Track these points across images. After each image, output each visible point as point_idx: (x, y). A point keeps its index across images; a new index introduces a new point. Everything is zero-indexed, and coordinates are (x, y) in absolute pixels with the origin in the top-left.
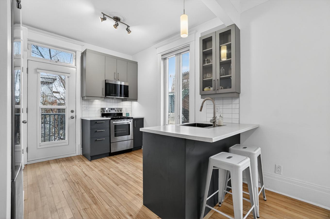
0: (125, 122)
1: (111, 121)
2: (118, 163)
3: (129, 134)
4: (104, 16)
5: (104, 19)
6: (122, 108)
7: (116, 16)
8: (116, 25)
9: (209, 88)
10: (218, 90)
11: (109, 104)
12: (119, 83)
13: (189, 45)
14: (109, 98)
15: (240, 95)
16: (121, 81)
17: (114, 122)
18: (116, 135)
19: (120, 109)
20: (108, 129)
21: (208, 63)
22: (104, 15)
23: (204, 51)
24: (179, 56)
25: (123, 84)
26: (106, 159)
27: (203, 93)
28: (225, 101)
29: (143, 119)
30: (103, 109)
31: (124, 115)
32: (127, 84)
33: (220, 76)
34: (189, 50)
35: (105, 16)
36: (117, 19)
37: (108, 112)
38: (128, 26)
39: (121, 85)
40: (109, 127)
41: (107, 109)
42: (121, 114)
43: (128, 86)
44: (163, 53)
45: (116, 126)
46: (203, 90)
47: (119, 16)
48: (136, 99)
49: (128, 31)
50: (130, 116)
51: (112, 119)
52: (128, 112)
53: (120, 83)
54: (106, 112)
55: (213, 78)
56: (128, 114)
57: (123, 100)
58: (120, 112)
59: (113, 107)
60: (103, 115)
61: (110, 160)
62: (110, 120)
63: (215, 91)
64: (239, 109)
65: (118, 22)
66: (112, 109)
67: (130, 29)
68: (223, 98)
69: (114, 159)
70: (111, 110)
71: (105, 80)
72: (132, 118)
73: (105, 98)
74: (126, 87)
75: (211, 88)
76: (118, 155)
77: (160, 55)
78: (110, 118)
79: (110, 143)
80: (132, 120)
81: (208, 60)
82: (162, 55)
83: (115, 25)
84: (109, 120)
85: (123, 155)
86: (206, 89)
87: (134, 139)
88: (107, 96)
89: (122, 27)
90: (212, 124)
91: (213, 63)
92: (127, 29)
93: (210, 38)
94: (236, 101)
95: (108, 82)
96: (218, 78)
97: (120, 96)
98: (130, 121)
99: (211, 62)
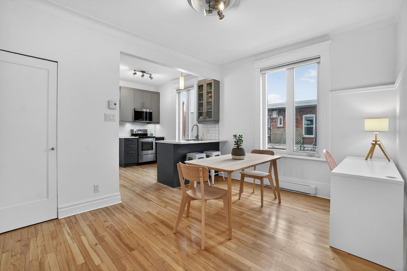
0: (150, 140)
2: (144, 169)
3: (153, 149)
5: (135, 74)
8: (143, 76)
11: (136, 126)
12: (144, 110)
13: (193, 86)
14: (138, 122)
16: (146, 109)
17: (141, 140)
18: (142, 150)
19: (145, 130)
20: (137, 145)
21: (201, 101)
22: (135, 71)
23: (199, 93)
24: (188, 92)
25: (148, 111)
26: (135, 167)
27: (199, 120)
29: (164, 138)
30: (132, 131)
31: (149, 135)
32: (150, 111)
34: (193, 89)
37: (137, 133)
38: (151, 75)
39: (146, 112)
41: (135, 130)
42: (147, 134)
44: (178, 89)
45: (142, 143)
46: (199, 118)
47: (144, 71)
48: (158, 123)
50: (154, 136)
51: (139, 138)
52: (152, 133)
54: (134, 133)
55: (204, 111)
56: (152, 134)
57: (148, 123)
58: (145, 133)
59: (140, 129)
60: (133, 135)
61: (138, 167)
63: (204, 119)
64: (219, 130)
65: (144, 74)
66: (139, 130)
69: (141, 167)
71: (134, 109)
73: (134, 122)
74: (151, 113)
77: (176, 90)
78: (138, 137)
79: (138, 155)
84: (137, 139)
86: (201, 118)
87: (156, 154)
89: (147, 76)
90: (196, 139)
91: (204, 102)
92: (150, 77)
93: (202, 85)
94: (217, 126)
95: (136, 110)
96: (206, 111)
97: (145, 121)
98: (153, 140)
99: (203, 101)
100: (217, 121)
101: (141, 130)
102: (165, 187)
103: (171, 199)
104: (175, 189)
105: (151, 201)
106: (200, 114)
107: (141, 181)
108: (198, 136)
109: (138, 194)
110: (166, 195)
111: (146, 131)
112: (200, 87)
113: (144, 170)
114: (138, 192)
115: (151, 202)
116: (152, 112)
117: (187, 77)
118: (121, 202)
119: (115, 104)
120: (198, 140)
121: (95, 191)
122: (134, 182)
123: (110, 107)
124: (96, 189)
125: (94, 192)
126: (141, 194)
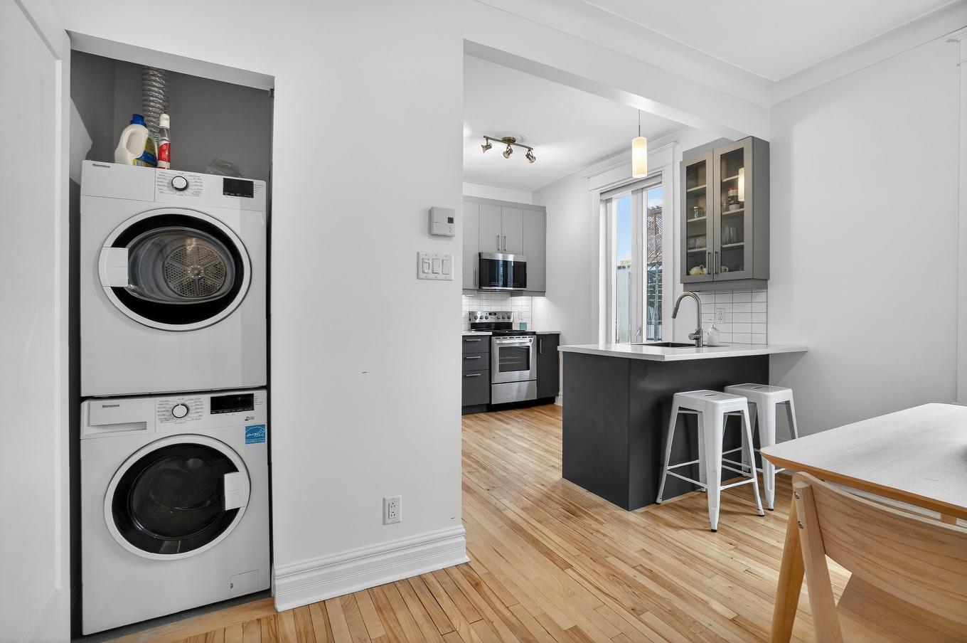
0: (516, 341)
1: (493, 338)
2: (507, 424)
3: (528, 368)
4: (487, 140)
5: (488, 147)
6: (511, 312)
7: (507, 136)
8: (509, 152)
9: (701, 268)
10: (716, 273)
11: (484, 302)
12: (500, 257)
13: (660, 173)
14: (487, 290)
15: (769, 282)
16: (505, 251)
17: (498, 342)
18: (501, 369)
19: (506, 313)
20: (487, 355)
21: (699, 216)
22: (487, 138)
23: (689, 190)
24: (640, 195)
25: (511, 258)
26: (482, 415)
27: (689, 279)
28: (737, 297)
29: (558, 335)
30: (472, 315)
31: (515, 327)
32: (521, 259)
33: (722, 243)
34: (661, 183)
35: (489, 141)
36: (510, 141)
37: (484, 321)
38: (530, 149)
39: (506, 263)
40: (488, 350)
41: (479, 314)
42: (509, 325)
43: (524, 264)
44: (604, 189)
45: (502, 350)
46: (688, 274)
47: (511, 136)
48: (542, 293)
49: (530, 159)
50: (529, 329)
51: (493, 335)
52: (523, 322)
53: (503, 257)
54: (477, 321)
55: (709, 249)
56: (523, 325)
57: (513, 294)
58: (506, 320)
59: (494, 309)
60: (474, 326)
61: (492, 419)
62: (491, 336)
63: (712, 275)
64: (767, 313)
65: (512, 147)
66: (490, 314)
67: (534, 153)
68: (733, 291)
69: (499, 417)
70: (489, 317)
71: (480, 254)
72: (534, 333)
73: (478, 290)
74: (520, 266)
75: (705, 270)
76: (505, 412)
77: (597, 193)
78: (491, 333)
79: (490, 384)
80: (533, 338)
81: (699, 208)
82: (601, 194)
83: (507, 152)
84: (488, 337)
85: (517, 412)
86: (694, 271)
87: (540, 380)
88: (484, 288)
89: (519, 153)
90: (694, 342)
91: (708, 217)
92: (528, 156)
93: (703, 164)
94: (761, 296)
95: (485, 257)
96: (718, 249)
97: (503, 286)
98: (531, 341)
99: (704, 214)
100: (760, 281)
101: (495, 314)
102: (597, 505)
103: (639, 568)
104: (633, 517)
105: (570, 566)
106: (693, 259)
107: (510, 467)
108: (699, 332)
109: (516, 528)
110: (611, 539)
111: (508, 315)
112: (694, 172)
113: (508, 427)
114: (510, 515)
115: (569, 571)
116: (525, 264)
117: (659, 140)
118: (466, 559)
119: (451, 220)
120: (698, 346)
121: (388, 521)
122: (492, 474)
123: (435, 231)
124: (388, 512)
125: (384, 524)
126: (524, 525)
